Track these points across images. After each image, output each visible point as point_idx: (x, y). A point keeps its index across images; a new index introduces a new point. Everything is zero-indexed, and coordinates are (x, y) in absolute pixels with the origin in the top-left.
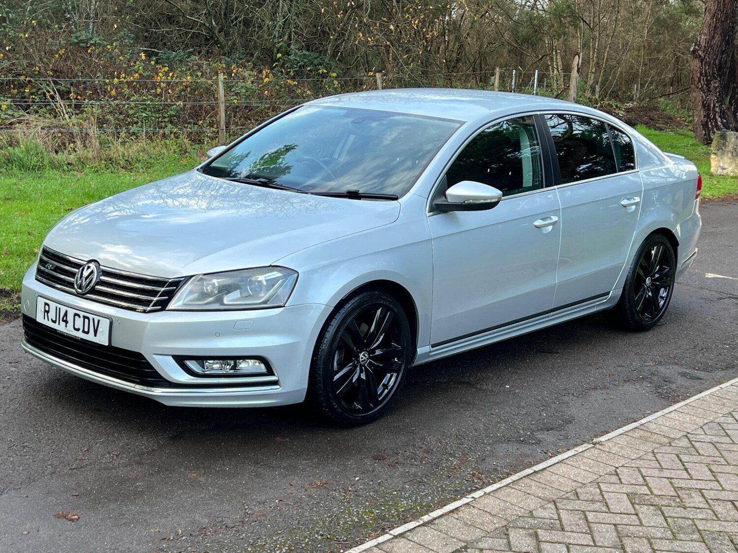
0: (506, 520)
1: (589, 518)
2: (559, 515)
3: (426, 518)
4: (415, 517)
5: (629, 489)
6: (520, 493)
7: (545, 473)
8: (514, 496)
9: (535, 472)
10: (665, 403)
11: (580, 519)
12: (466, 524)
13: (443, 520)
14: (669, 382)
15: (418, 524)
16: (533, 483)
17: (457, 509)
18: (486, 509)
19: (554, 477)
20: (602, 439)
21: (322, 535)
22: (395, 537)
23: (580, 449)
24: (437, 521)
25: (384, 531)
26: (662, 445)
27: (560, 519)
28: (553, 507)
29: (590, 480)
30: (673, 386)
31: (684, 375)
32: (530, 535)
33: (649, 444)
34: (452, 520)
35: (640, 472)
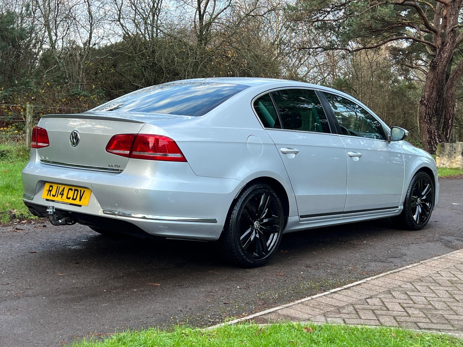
0: (387, 288)
1: (431, 288)
2: (415, 287)
3: (345, 287)
4: (338, 287)
5: (448, 278)
6: (390, 279)
7: (400, 273)
8: (388, 280)
9: (395, 272)
10: (452, 250)
11: (427, 288)
12: (368, 290)
13: (354, 288)
14: (451, 242)
15: (342, 289)
16: (395, 276)
17: (359, 284)
18: (375, 284)
19: (406, 274)
20: (425, 261)
21: (293, 291)
22: (332, 293)
23: (415, 265)
24: (351, 288)
25: (325, 291)
26: (458, 264)
27: (416, 288)
28: (410, 284)
29: (425, 275)
30: (454, 244)
31: (457, 240)
32: (403, 293)
33: (451, 264)
34: (359, 288)
35: (451, 273)
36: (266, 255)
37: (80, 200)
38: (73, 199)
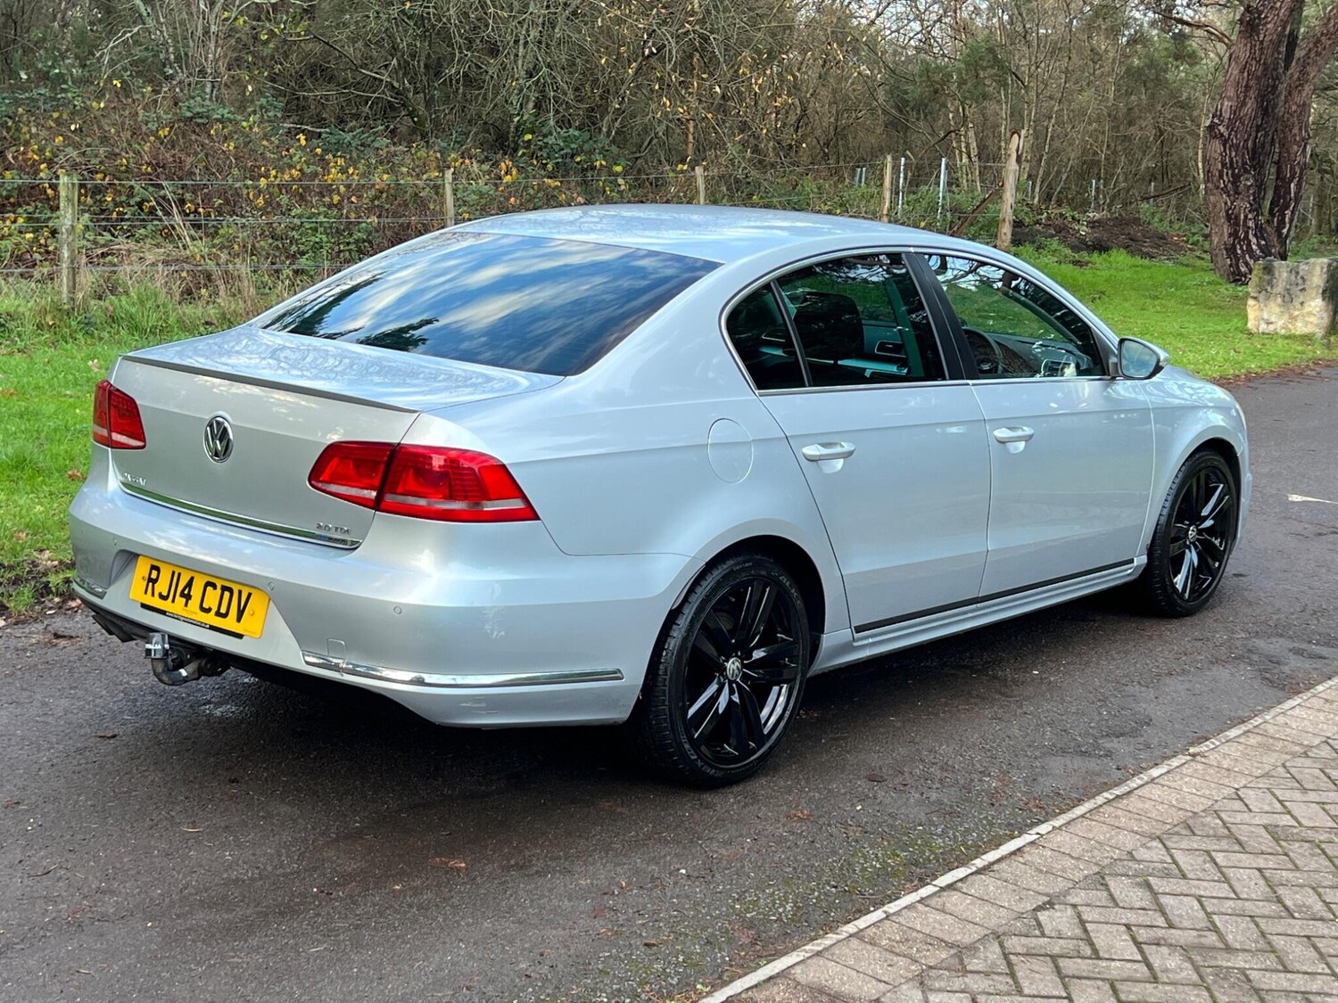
0: (1096, 864)
1: (1218, 860)
2: (1171, 856)
3: (979, 863)
4: (963, 863)
5: (1266, 819)
6: (1105, 828)
7: (1133, 798)
8: (1100, 832)
10: (1280, 694)
11: (1204, 861)
12: (1041, 871)
13: (1003, 865)
14: (1278, 663)
15: (969, 871)
16: (1119, 813)
17: (1019, 849)
18: (1062, 850)
19: (1148, 805)
20: (1202, 748)
21: (836, 887)
22: (943, 889)
23: (1174, 763)
24: (996, 867)
25: (923, 882)
26: (1294, 755)
27: (1175, 861)
28: (1160, 846)
29: (1202, 808)
30: (1286, 669)
31: (1298, 652)
32: (1140, 884)
33: (1276, 755)
34: (1014, 867)
35: (1273, 794)
36: (759, 750)
37: (239, 620)
38: (218, 614)
